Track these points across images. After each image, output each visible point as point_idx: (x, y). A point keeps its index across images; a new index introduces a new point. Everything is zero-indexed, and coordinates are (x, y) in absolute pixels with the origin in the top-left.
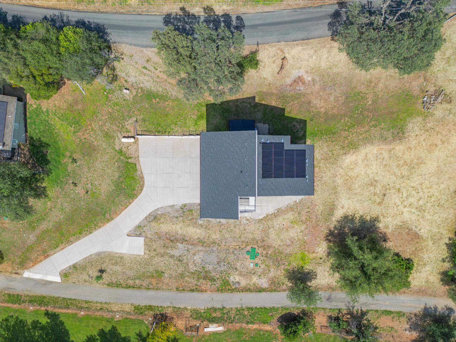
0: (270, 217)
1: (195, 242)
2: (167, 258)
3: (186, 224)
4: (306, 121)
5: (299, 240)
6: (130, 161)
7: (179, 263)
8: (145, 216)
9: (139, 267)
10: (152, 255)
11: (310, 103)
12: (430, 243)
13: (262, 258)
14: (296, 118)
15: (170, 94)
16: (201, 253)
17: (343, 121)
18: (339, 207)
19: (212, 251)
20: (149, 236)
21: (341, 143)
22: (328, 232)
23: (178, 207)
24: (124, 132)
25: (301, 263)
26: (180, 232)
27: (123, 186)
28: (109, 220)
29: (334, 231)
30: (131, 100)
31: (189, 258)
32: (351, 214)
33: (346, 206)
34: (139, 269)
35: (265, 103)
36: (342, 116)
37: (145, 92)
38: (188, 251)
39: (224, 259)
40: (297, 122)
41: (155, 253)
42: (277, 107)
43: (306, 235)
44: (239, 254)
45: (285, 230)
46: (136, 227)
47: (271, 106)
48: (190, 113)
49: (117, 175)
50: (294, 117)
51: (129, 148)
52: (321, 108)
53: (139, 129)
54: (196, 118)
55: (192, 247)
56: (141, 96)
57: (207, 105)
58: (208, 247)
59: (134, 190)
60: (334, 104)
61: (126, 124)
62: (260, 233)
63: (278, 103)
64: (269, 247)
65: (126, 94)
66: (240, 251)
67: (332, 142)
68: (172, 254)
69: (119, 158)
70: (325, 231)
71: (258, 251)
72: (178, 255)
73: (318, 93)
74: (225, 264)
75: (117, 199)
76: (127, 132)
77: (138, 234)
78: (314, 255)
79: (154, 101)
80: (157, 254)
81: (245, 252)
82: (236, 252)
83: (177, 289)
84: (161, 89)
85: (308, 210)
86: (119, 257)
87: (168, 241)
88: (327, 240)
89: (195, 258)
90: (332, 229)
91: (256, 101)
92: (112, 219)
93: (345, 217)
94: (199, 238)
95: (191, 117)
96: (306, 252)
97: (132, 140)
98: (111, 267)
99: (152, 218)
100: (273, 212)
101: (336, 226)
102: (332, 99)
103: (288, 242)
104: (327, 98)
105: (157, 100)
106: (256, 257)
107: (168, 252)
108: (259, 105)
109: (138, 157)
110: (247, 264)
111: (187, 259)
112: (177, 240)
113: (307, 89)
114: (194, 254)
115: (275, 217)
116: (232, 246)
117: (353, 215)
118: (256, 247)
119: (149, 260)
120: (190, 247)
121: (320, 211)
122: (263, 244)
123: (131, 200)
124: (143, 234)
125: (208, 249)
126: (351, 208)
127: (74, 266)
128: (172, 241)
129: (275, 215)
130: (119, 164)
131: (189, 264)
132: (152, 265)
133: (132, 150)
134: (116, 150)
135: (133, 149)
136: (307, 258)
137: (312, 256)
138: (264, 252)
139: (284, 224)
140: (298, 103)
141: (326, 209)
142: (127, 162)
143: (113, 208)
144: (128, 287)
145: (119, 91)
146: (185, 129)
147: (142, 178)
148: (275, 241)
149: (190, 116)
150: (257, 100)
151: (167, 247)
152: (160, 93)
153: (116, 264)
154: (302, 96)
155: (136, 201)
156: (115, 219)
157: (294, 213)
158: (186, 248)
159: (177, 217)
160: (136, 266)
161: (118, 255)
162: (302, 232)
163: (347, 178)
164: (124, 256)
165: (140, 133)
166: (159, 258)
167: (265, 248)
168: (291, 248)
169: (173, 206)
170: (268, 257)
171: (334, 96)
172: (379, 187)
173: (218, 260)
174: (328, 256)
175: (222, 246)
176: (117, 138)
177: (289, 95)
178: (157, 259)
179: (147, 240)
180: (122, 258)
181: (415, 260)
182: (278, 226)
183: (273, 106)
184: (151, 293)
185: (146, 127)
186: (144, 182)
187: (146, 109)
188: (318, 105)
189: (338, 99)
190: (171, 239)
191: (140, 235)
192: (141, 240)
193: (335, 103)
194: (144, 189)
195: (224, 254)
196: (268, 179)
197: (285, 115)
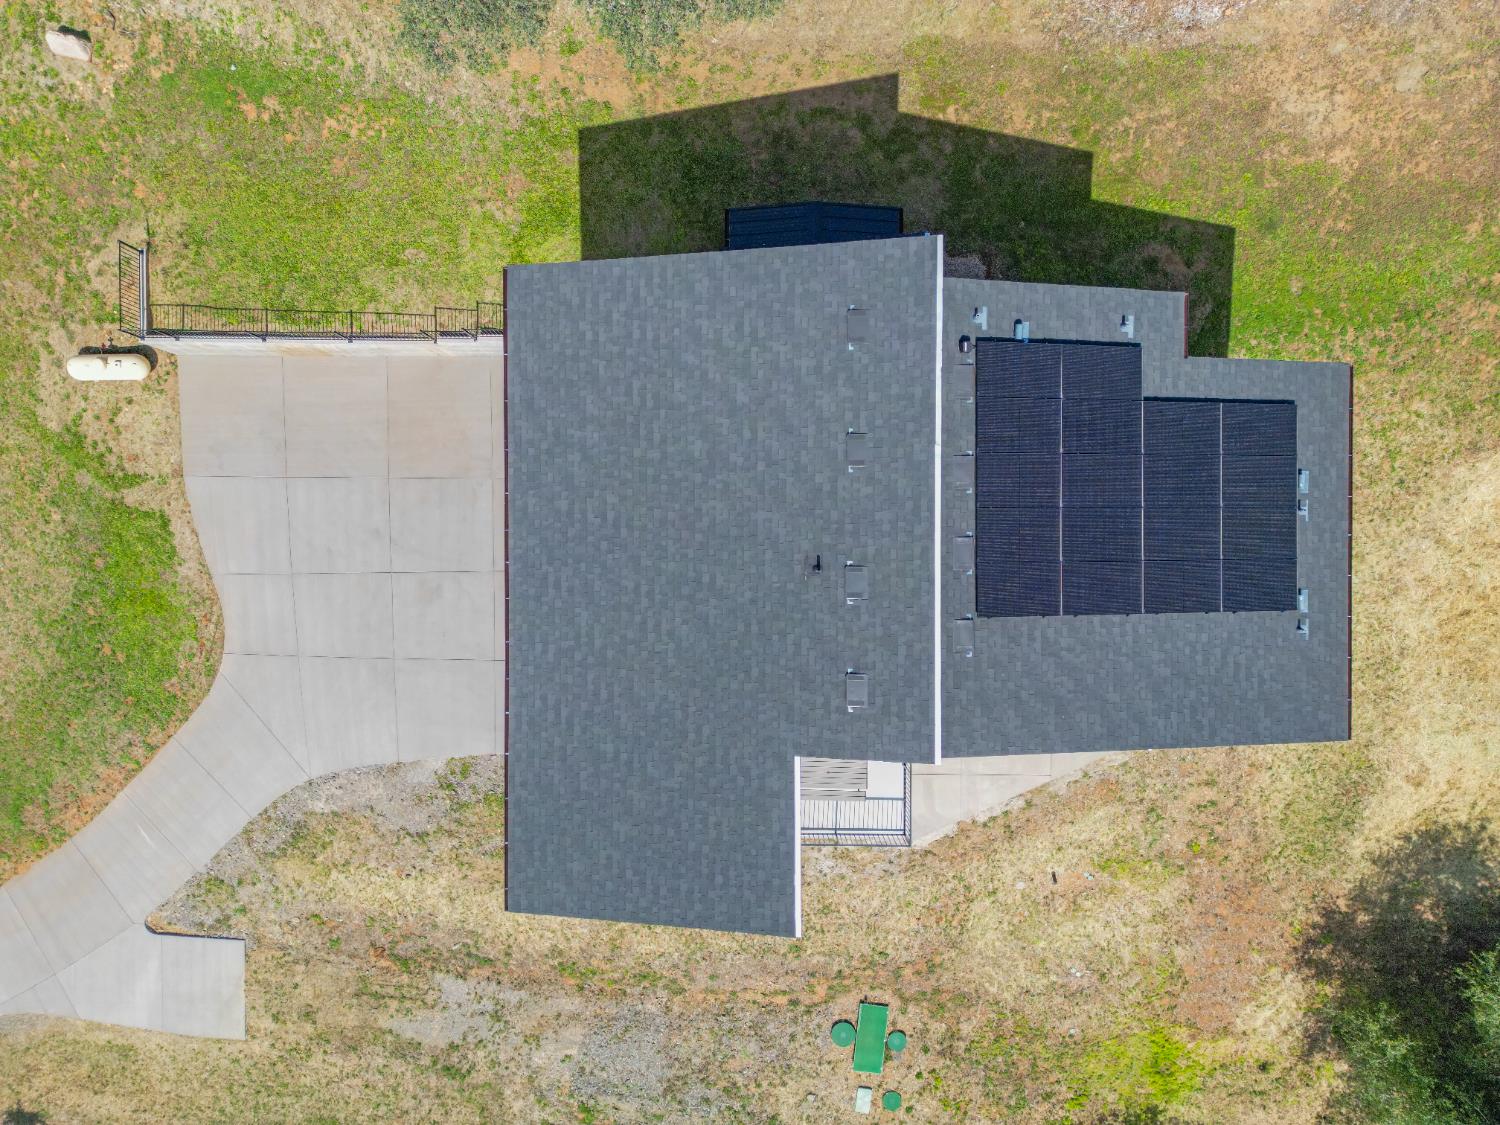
0: (977, 837)
1: (540, 970)
2: (380, 1061)
3: (477, 874)
4: (1231, 231)
5: (1143, 962)
6: (132, 496)
7: (450, 1085)
8: (242, 821)
9: (226, 1102)
10: (292, 1038)
11: (1260, 109)
13: (923, 1063)
14: (1166, 217)
15: (349, 62)
16: (576, 1033)
17: (1474, 228)
18: (1394, 780)
19: (639, 1020)
20: (274, 933)
21: (1447, 383)
22: (1317, 919)
23: (422, 778)
24: (84, 322)
25: (1151, 1089)
26: (446, 915)
27: (107, 650)
28: (42, 839)
29: (1350, 918)
30: (105, 105)
31: (502, 1057)
32: (1463, 818)
34: (229, 1109)
35: (965, 119)
36: (1468, 196)
37: (192, 53)
38: (496, 1016)
39: (703, 1069)
40: (1171, 241)
41: (309, 1028)
42: (1045, 146)
43: (1182, 937)
44: (793, 1037)
45: (1061, 905)
46: (195, 882)
47: (1000, 137)
48: (477, 191)
49: (64, 580)
50: (1153, 207)
51: (120, 420)
52: (1330, 147)
53: (167, 298)
54: (523, 217)
55: (523, 994)
56: (168, 79)
57: (586, 136)
58: (614, 995)
59: (166, 670)
60: (1426, 117)
61: (92, 266)
62: (914, 924)
63: (1046, 114)
64: (965, 1000)
65: (71, 64)
66: (795, 1020)
67: (1398, 370)
68: (409, 1034)
69: (68, 484)
70: (1301, 915)
71: (900, 1019)
72: (443, 1044)
73: (1318, 42)
74: (712, 1093)
75: (76, 722)
76: (99, 320)
77: (209, 921)
78: (1226, 1046)
79: (250, 110)
80: (322, 1038)
81: (827, 1025)
82: (771, 1028)
84: (286, 33)
85: (1210, 794)
86: (110, 1046)
87: (383, 963)
88: (1309, 963)
89: (538, 1059)
90: (1342, 904)
91: (905, 106)
92: (64, 836)
93: (1425, 835)
94: (555, 952)
95: (489, 217)
96: (1183, 1033)
97: (132, 369)
98: (72, 1099)
99: (284, 835)
100: (998, 812)
101: (1362, 888)
102: (1410, 79)
103: (1079, 974)
104: (1374, 73)
105: (271, 103)
106: (888, 1058)
107: (384, 1022)
108: (923, 128)
109: (178, 473)
110: (837, 1093)
111: (494, 1063)
112: (436, 960)
113: (1244, 18)
114: (534, 1039)
115: (1010, 833)
116: (749, 996)
117: (1474, 826)
118: (886, 996)
119: (280, 1067)
120: (512, 997)
121: (1278, 800)
122: (929, 985)
123: (155, 729)
124: (242, 924)
125: (612, 1010)
126: (1470, 782)
128: (404, 961)
129: (1010, 828)
130: (72, 518)
131: (508, 1092)
132: (298, 1095)
133: (141, 431)
134: (45, 435)
135: (148, 427)
136: (1182, 1063)
137: (1211, 1051)
138: (938, 1028)
139: (1060, 871)
140: (1182, 113)
141: (1319, 789)
142: (116, 505)
143: (60, 776)
145: (28, 48)
146: (453, 295)
147: (209, 600)
148: (996, 965)
149: (476, 209)
150: (909, 101)
151: (376, 995)
152: (289, 60)
153: (98, 1082)
154: (1208, 68)
155: (185, 734)
156: (78, 838)
157: (1119, 809)
158: (488, 1005)
159: (422, 836)
160: (210, 1093)
161: (102, 1038)
162: (1162, 916)
163: (1464, 605)
164: (138, 1044)
165: (173, 323)
166: (332, 1059)
167: (941, 1006)
168: (1094, 1008)
169: (395, 769)
170: (954, 1057)
171: (1426, 59)
173: (670, 1074)
174: (1306, 1056)
175: (695, 990)
176: (43, 353)
177: (1123, 61)
178: (324, 1065)
179: (260, 957)
180: (126, 1052)
182: (1021, 885)
183: (1018, 140)
185: (209, 281)
186: (219, 624)
187: (206, 165)
188: (1313, 126)
189: (1454, 84)
190: (400, 950)
191: (219, 930)
192: (227, 958)
193: (1431, 107)
194: (227, 667)
195: (707, 1036)
196: (1022, 623)
197: (1094, 196)
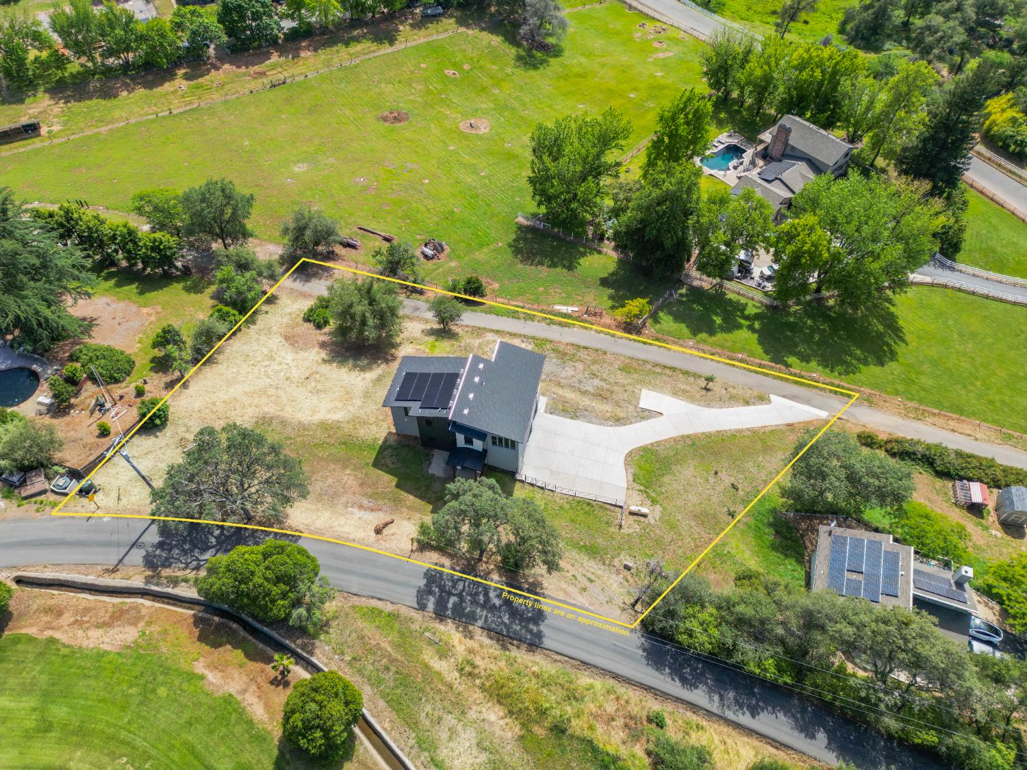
2: (611, 380)
4: (372, 466)
6: (642, 488)
7: (596, 373)
8: (631, 426)
9: (653, 381)
10: (631, 387)
12: (275, 329)
17: (327, 454)
20: (631, 407)
23: (582, 419)
25: (437, 344)
26: (587, 400)
27: (658, 464)
29: (383, 362)
30: (624, 553)
31: (581, 375)
32: (355, 372)
33: (359, 378)
36: (325, 460)
37: (599, 558)
38: (581, 382)
41: (626, 388)
46: (648, 419)
49: (666, 479)
51: (640, 501)
52: (350, 474)
55: (573, 384)
56: (606, 554)
59: (643, 456)
60: (329, 474)
68: (602, 383)
69: (658, 495)
72: (595, 379)
73: (345, 492)
75: (671, 455)
77: (646, 412)
78: (418, 347)
79: (587, 543)
80: (624, 386)
83: (605, 353)
87: (605, 396)
89: (573, 373)
90: (384, 364)
93: (364, 371)
98: (692, 390)
99: (622, 421)
101: (379, 366)
104: (336, 484)
105: (582, 544)
107: (608, 386)
109: (628, 489)
111: (584, 374)
112: (593, 394)
113: (359, 499)
117: (353, 370)
119: (636, 384)
120: (576, 384)
127: (747, 403)
128: (600, 395)
130: (659, 489)
131: (582, 369)
133: (636, 498)
134: (661, 505)
136: (428, 346)
137: (422, 347)
140: (377, 488)
142: (646, 488)
143: (679, 447)
144: (673, 369)
146: (549, 497)
151: (609, 391)
153: (684, 391)
154: (369, 494)
159: (586, 411)
160: (656, 383)
165: (617, 509)
166: (623, 382)
169: (588, 422)
171: (325, 483)
172: (310, 387)
174: (401, 343)
176: (657, 518)
177: (386, 500)
178: (625, 382)
179: (635, 403)
181: (300, 320)
184: (642, 356)
185: (606, 515)
186: (626, 459)
187: (601, 536)
188: (352, 478)
190: (601, 397)
191: (644, 410)
192: (643, 405)
193: (327, 476)
194: (626, 452)
